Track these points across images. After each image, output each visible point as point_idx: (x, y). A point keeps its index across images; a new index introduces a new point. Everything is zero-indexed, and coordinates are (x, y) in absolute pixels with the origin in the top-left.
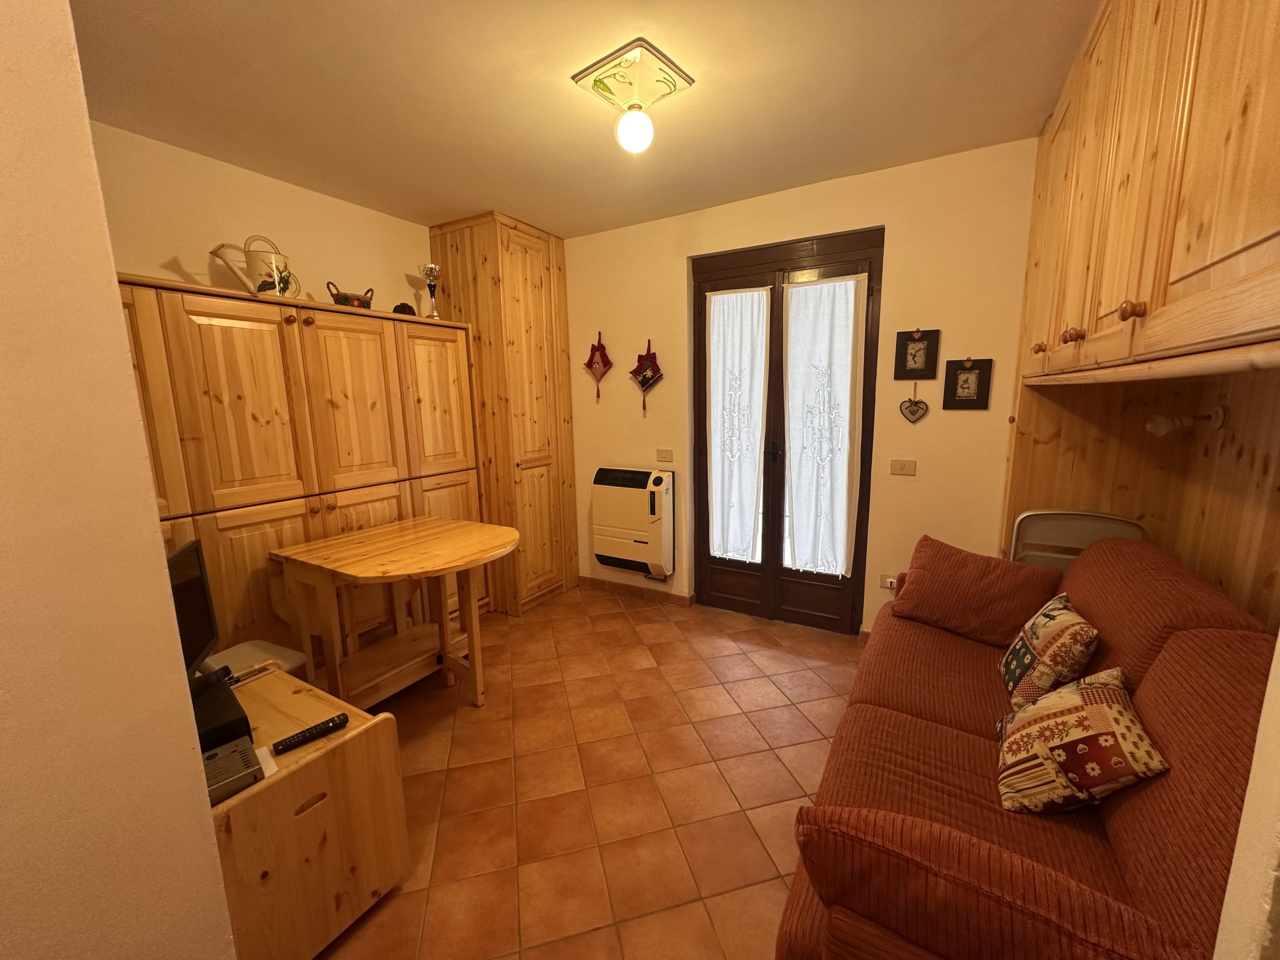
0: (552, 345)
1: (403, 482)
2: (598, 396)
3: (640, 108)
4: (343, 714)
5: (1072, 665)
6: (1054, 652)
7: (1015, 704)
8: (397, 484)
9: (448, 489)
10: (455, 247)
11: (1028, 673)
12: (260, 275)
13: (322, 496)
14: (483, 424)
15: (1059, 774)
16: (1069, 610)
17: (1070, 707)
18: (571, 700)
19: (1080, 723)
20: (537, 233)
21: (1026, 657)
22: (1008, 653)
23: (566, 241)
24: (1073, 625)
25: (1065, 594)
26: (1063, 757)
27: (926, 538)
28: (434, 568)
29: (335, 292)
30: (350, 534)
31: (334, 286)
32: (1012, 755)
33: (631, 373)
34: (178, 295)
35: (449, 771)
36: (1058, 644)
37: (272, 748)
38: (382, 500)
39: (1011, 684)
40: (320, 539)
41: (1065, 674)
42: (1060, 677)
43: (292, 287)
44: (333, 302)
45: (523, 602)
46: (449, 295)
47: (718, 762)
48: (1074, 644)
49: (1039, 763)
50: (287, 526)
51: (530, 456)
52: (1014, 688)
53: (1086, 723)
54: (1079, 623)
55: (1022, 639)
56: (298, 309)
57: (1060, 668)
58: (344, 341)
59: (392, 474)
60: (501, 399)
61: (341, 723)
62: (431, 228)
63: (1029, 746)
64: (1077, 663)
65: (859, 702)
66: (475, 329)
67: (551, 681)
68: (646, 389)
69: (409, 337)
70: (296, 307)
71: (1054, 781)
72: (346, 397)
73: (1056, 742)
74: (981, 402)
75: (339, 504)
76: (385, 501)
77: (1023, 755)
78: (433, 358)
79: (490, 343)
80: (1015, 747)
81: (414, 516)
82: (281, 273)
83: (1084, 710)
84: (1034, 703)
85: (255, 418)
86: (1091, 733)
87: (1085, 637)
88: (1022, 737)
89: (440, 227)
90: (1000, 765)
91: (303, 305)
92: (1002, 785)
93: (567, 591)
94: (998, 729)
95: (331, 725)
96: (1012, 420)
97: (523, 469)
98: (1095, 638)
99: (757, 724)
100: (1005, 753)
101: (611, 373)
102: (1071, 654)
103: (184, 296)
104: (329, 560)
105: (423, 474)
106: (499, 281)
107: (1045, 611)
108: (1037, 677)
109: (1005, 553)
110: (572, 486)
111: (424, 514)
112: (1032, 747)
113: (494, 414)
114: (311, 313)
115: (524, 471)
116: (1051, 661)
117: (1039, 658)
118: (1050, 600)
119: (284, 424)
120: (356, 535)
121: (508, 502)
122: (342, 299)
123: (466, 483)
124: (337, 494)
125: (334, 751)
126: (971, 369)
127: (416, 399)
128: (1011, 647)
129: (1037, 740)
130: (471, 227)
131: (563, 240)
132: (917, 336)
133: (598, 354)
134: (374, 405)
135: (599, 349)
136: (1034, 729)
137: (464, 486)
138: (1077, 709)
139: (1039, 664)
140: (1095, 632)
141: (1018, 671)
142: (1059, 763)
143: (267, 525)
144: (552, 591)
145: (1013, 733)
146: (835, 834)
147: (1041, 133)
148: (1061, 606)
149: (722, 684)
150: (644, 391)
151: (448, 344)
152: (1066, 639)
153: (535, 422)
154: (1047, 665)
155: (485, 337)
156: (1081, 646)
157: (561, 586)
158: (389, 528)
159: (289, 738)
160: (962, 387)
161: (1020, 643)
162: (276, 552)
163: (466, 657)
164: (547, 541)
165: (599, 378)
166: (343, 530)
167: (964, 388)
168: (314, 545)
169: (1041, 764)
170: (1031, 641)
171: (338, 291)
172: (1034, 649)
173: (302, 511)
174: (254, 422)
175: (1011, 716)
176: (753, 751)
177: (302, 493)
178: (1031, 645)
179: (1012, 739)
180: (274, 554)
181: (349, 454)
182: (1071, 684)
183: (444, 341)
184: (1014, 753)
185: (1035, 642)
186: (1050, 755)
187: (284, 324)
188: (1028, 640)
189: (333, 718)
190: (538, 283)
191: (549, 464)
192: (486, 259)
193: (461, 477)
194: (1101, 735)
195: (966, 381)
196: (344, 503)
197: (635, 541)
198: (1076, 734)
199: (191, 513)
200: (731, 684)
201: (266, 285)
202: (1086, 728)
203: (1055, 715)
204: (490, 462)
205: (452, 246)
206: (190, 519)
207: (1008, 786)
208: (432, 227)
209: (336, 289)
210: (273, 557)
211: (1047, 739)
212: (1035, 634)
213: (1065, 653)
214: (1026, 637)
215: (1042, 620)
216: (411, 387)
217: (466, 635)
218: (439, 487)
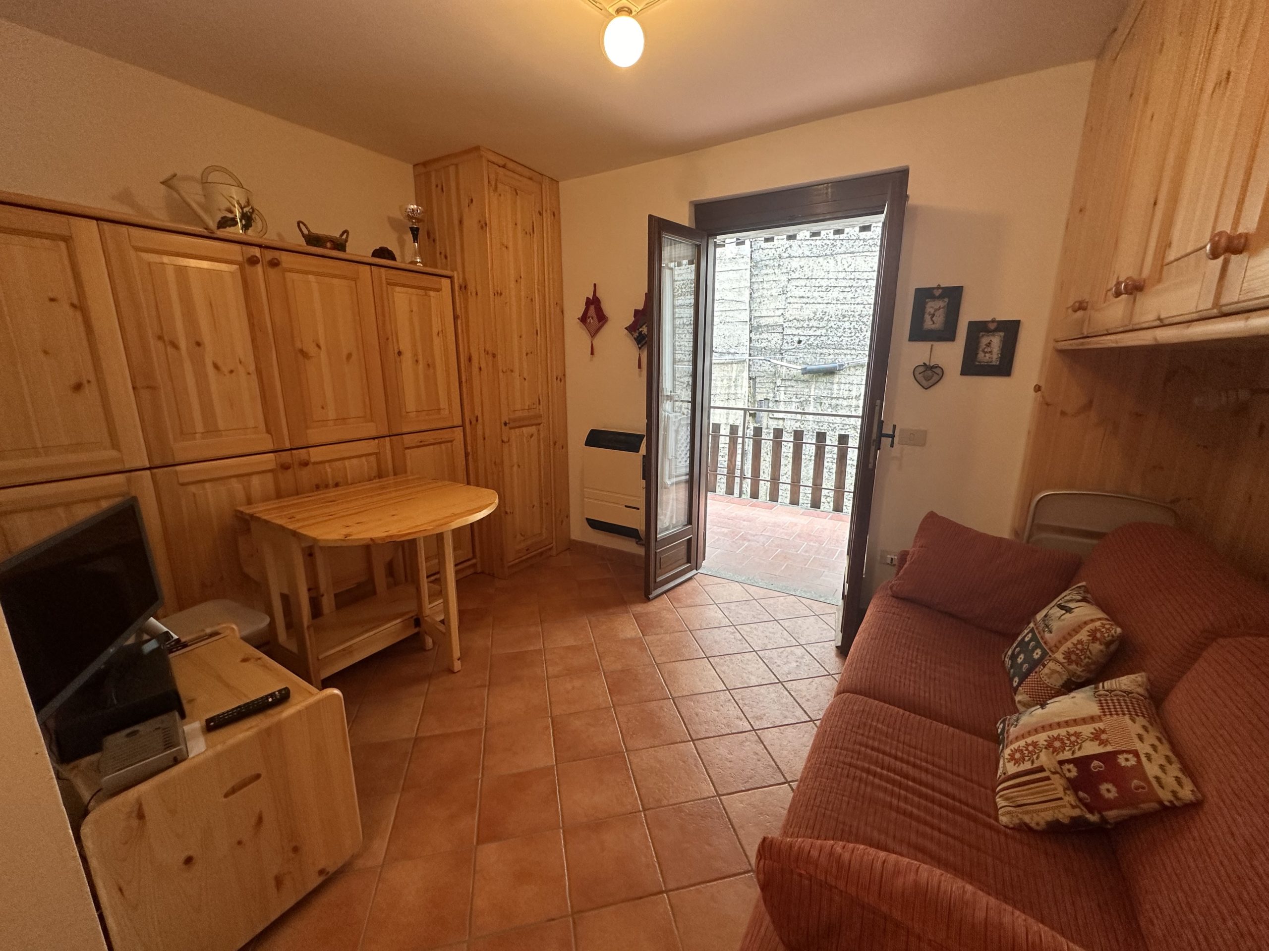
0: (544, 296)
1: (382, 439)
2: (592, 353)
3: (630, 12)
4: (286, 689)
5: (1087, 665)
6: (1069, 649)
7: (1019, 702)
8: (376, 441)
9: (432, 447)
10: (440, 187)
11: (1037, 669)
12: (220, 210)
13: (294, 452)
14: (470, 380)
15: (1068, 792)
16: (1088, 602)
17: (1085, 716)
18: (550, 669)
19: (1096, 736)
20: (527, 173)
21: (1036, 652)
22: (1015, 645)
23: (561, 184)
24: (1092, 621)
25: (1084, 583)
26: (1074, 773)
27: (932, 516)
28: (399, 531)
29: (306, 232)
30: (327, 491)
31: (305, 225)
32: (1015, 765)
33: (626, 328)
34: (124, 229)
35: (417, 740)
36: (1075, 640)
37: (204, 723)
38: (360, 456)
39: (1016, 679)
40: (292, 495)
41: (1079, 673)
42: (1073, 676)
43: (258, 224)
44: (305, 243)
45: (510, 564)
46: (434, 240)
47: (696, 742)
48: (1093, 642)
49: (1045, 777)
50: (256, 481)
51: (519, 414)
52: (1019, 684)
53: (1104, 737)
54: (1100, 619)
55: (1032, 631)
56: (262, 249)
57: (1073, 667)
58: (315, 286)
59: (371, 429)
60: (488, 354)
61: (283, 697)
62: (415, 166)
63: (1035, 757)
64: (1094, 663)
65: (848, 692)
66: (461, 276)
67: (532, 648)
68: (642, 346)
69: (388, 284)
70: (260, 246)
71: (1061, 799)
72: (319, 346)
73: (1067, 755)
74: (1004, 368)
75: (313, 460)
76: (364, 458)
77: (1027, 766)
78: (415, 309)
79: (477, 294)
80: (1017, 756)
81: (395, 474)
82: (242, 208)
83: (1102, 721)
84: (1043, 706)
86: (1109, 749)
87: (1106, 635)
88: (1027, 745)
89: (425, 164)
90: (999, 773)
91: (268, 244)
92: (1001, 797)
93: (557, 554)
94: (999, 730)
95: (270, 700)
96: (1038, 389)
97: (511, 428)
98: (1118, 637)
99: (740, 702)
100: (1006, 761)
101: (607, 329)
102: (1088, 653)
103: (130, 230)
104: (293, 519)
105: (405, 430)
106: (486, 225)
107: (1061, 602)
108: (1046, 674)
109: (1016, 533)
110: (564, 446)
111: (406, 472)
112: (1037, 758)
113: (480, 369)
114: (277, 254)
115: (513, 430)
116: (1064, 658)
117: (1050, 654)
118: (1065, 590)
119: (249, 374)
120: (332, 493)
121: (495, 463)
122: (313, 240)
123: (451, 441)
124: (310, 449)
125: (268, 731)
126: (996, 330)
127: (396, 351)
128: (1019, 638)
129: (1044, 750)
130: (457, 165)
131: (558, 182)
132: (937, 293)
133: (592, 308)
134: (349, 356)
135: (594, 301)
136: (1042, 738)
137: (449, 444)
138: (1093, 719)
139: (1050, 660)
140: (1119, 630)
141: (1026, 666)
142: (1068, 779)
143: (234, 480)
144: (541, 554)
145: (1017, 739)
146: (800, 875)
147: (1099, 56)
148: (1079, 598)
149: (708, 658)
150: (640, 348)
151: (432, 293)
152: (1083, 635)
153: (525, 379)
154: (1061, 664)
155: (471, 287)
156: (1101, 644)
157: (550, 549)
158: (368, 485)
159: (223, 713)
160: (983, 351)
161: (1030, 635)
162: (241, 509)
163: (442, 622)
164: (536, 504)
165: (594, 334)
166: (318, 487)
167: (986, 353)
168: (285, 502)
169: (1048, 778)
170: (1042, 633)
171: (309, 231)
172: (1045, 643)
173: (272, 466)
174: (216, 371)
175: (1014, 717)
176: (734, 731)
177: (271, 447)
178: (1042, 639)
179: (1015, 746)
180: (239, 511)
181: (323, 408)
182: (1087, 688)
183: (426, 289)
184: (1017, 762)
185: (1047, 635)
186: (1059, 770)
187: (246, 265)
188: (1039, 633)
189: (274, 693)
190: (529, 229)
191: (539, 424)
192: (472, 201)
193: (446, 435)
194: (1122, 752)
195: (989, 345)
196: (319, 459)
197: (626, 506)
198: (1091, 748)
199: (148, 466)
200: (717, 659)
201: (227, 221)
202: (1103, 743)
203: (1067, 723)
204: (477, 420)
205: (437, 186)
206: (148, 472)
207: (1007, 799)
208: (417, 165)
209: (307, 228)
210: (239, 514)
211: (1055, 751)
212: (1047, 626)
213: (1081, 651)
214: (1037, 628)
215: (1056, 612)
216: (390, 338)
217: (441, 601)
218: (422, 445)
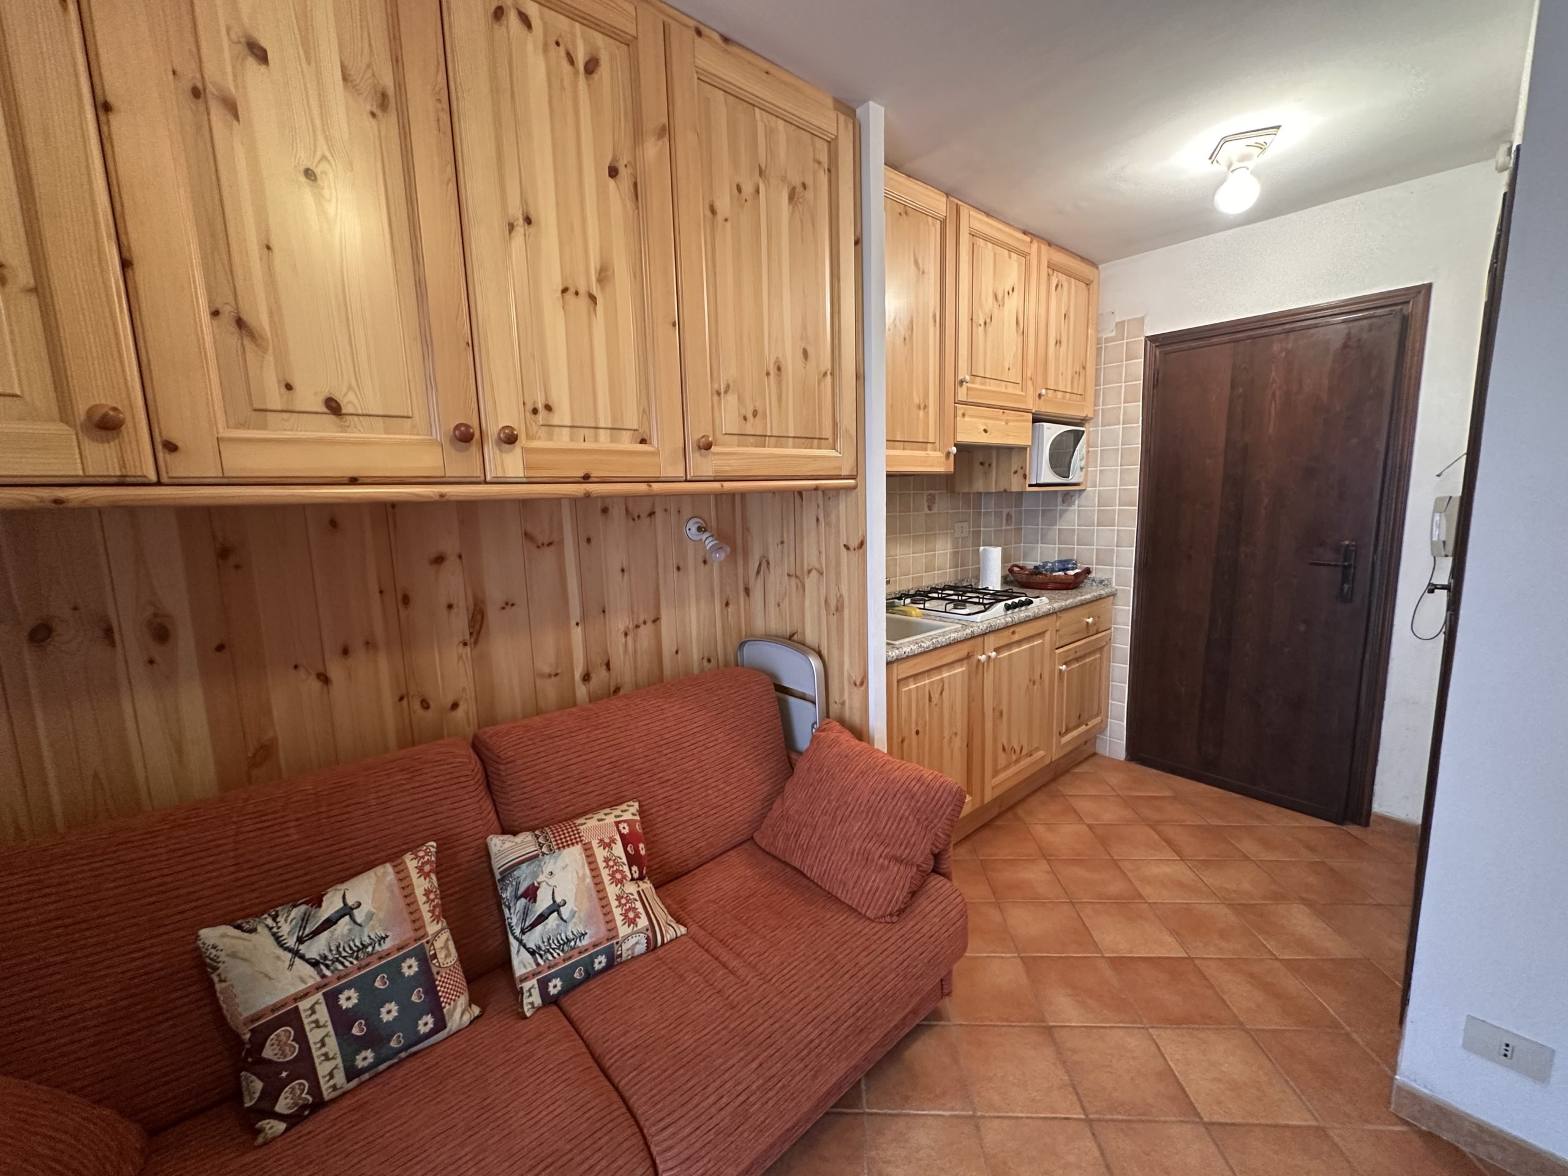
6: (427, 913)
11: (434, 970)
17: (583, 855)
19: (607, 846)
24: (399, 873)
26: (638, 869)
32: (638, 920)
36: (421, 900)
49: (644, 894)
53: (607, 841)
55: (332, 994)
73: (626, 869)
77: (638, 907)
80: (631, 915)
83: (590, 843)
86: (618, 838)
88: (619, 906)
112: (630, 897)
117: (422, 942)
129: (624, 889)
136: (613, 891)
138: (586, 849)
139: (432, 944)
152: (418, 888)
184: (637, 916)
186: (638, 882)
194: (619, 832)
198: (618, 850)
211: (624, 878)
213: (437, 896)
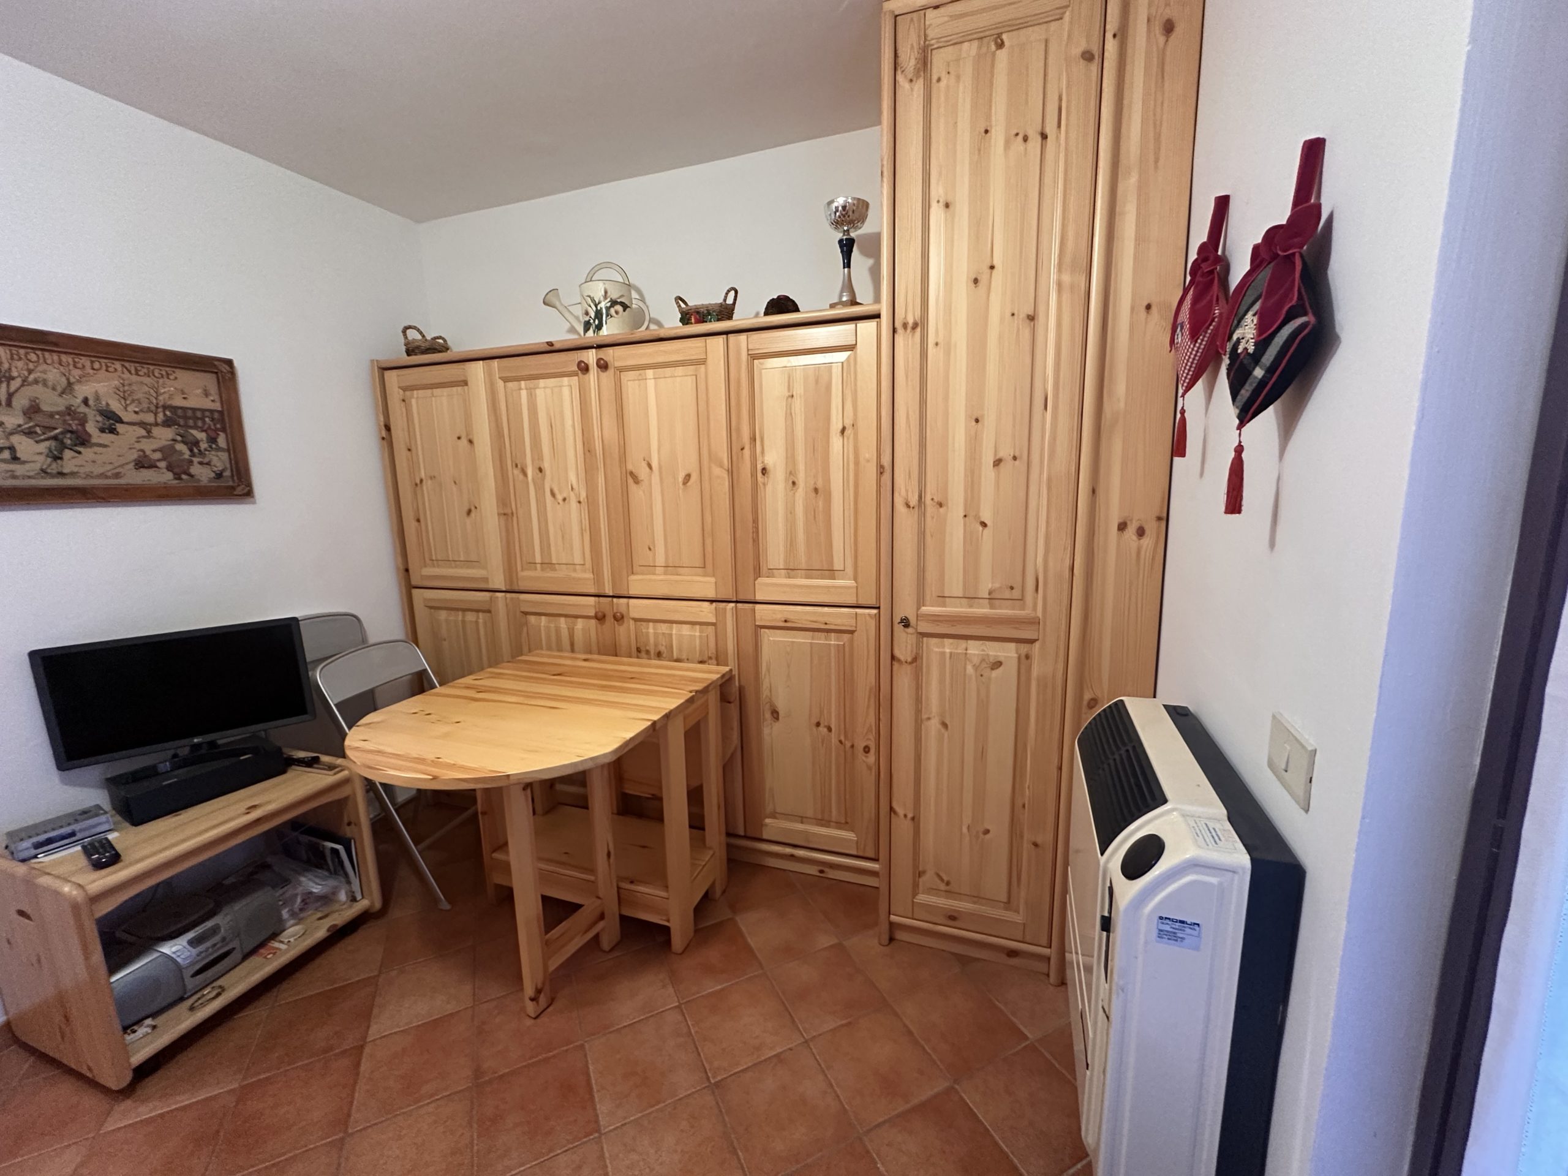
1: (722, 605)
2: (1181, 449)
8: (716, 605)
29: (684, 308)
34: (496, 363)
38: (694, 624)
51: (955, 606)
58: (651, 383)
59: (706, 586)
69: (753, 357)
70: (592, 347)
72: (650, 466)
75: (632, 615)
76: (698, 627)
78: (798, 390)
85: (553, 494)
97: (924, 635)
103: (499, 362)
105: (760, 597)
114: (609, 352)
115: (931, 641)
119: (580, 502)
123: (852, 632)
127: (759, 468)
134: (688, 477)
135: (1199, 265)
137: (846, 637)
151: (837, 356)
153: (984, 525)
164: (998, 828)
166: (639, 651)
171: (688, 306)
174: (552, 499)
181: (650, 549)
193: (841, 617)
196: (639, 616)
199: (507, 589)
209: (683, 302)
216: (750, 446)
218: (787, 627)
